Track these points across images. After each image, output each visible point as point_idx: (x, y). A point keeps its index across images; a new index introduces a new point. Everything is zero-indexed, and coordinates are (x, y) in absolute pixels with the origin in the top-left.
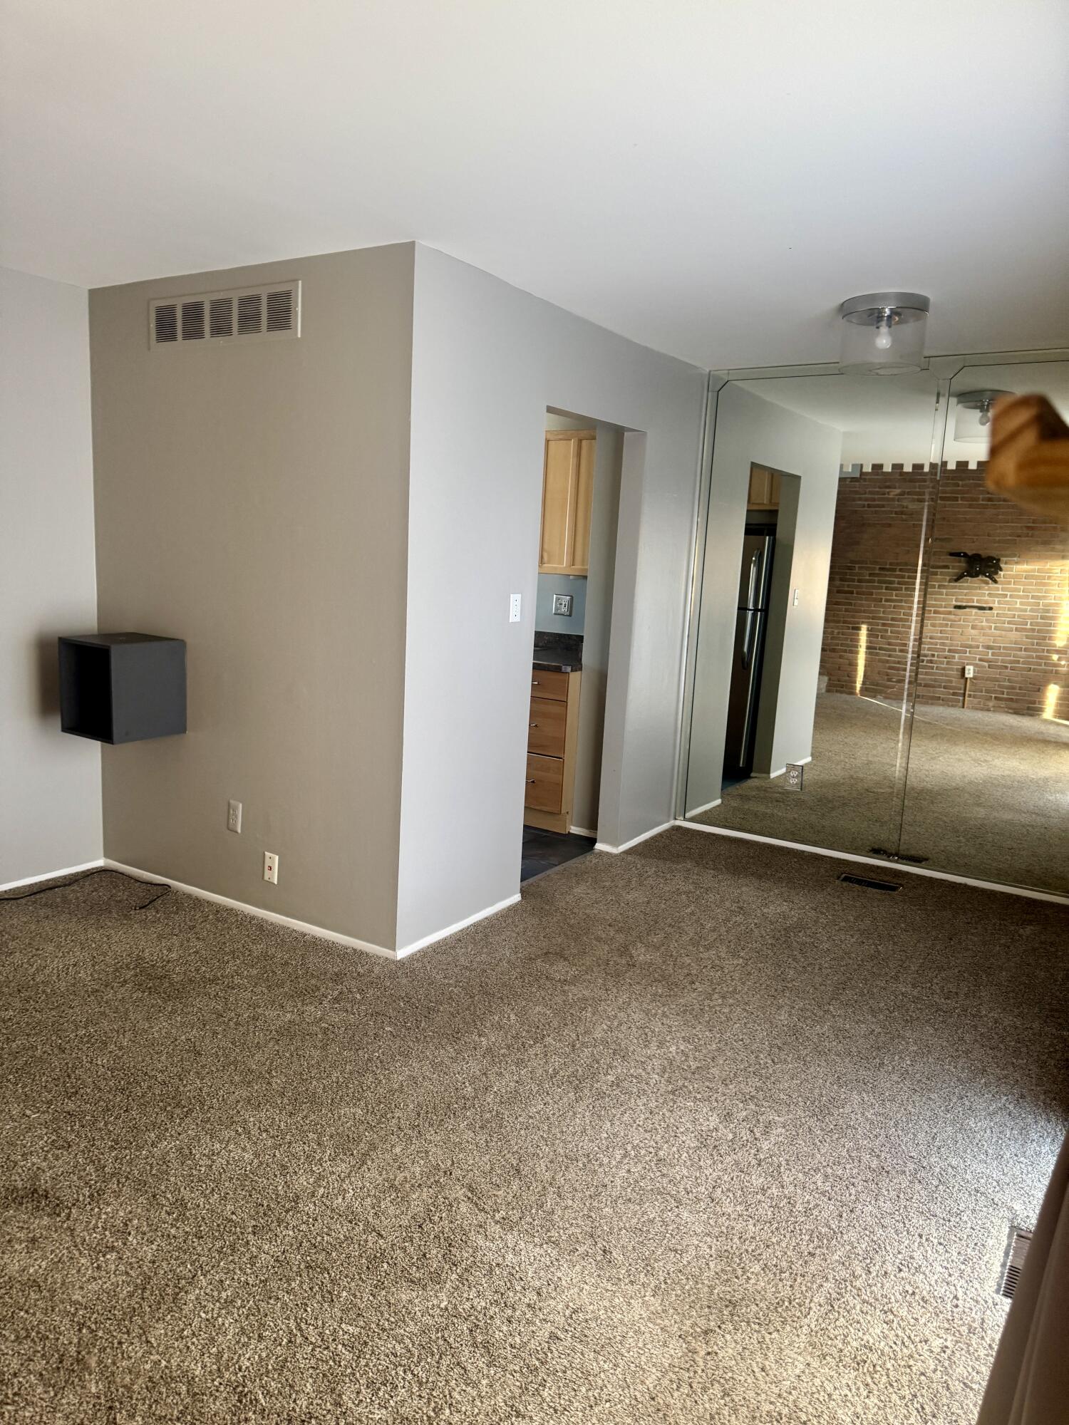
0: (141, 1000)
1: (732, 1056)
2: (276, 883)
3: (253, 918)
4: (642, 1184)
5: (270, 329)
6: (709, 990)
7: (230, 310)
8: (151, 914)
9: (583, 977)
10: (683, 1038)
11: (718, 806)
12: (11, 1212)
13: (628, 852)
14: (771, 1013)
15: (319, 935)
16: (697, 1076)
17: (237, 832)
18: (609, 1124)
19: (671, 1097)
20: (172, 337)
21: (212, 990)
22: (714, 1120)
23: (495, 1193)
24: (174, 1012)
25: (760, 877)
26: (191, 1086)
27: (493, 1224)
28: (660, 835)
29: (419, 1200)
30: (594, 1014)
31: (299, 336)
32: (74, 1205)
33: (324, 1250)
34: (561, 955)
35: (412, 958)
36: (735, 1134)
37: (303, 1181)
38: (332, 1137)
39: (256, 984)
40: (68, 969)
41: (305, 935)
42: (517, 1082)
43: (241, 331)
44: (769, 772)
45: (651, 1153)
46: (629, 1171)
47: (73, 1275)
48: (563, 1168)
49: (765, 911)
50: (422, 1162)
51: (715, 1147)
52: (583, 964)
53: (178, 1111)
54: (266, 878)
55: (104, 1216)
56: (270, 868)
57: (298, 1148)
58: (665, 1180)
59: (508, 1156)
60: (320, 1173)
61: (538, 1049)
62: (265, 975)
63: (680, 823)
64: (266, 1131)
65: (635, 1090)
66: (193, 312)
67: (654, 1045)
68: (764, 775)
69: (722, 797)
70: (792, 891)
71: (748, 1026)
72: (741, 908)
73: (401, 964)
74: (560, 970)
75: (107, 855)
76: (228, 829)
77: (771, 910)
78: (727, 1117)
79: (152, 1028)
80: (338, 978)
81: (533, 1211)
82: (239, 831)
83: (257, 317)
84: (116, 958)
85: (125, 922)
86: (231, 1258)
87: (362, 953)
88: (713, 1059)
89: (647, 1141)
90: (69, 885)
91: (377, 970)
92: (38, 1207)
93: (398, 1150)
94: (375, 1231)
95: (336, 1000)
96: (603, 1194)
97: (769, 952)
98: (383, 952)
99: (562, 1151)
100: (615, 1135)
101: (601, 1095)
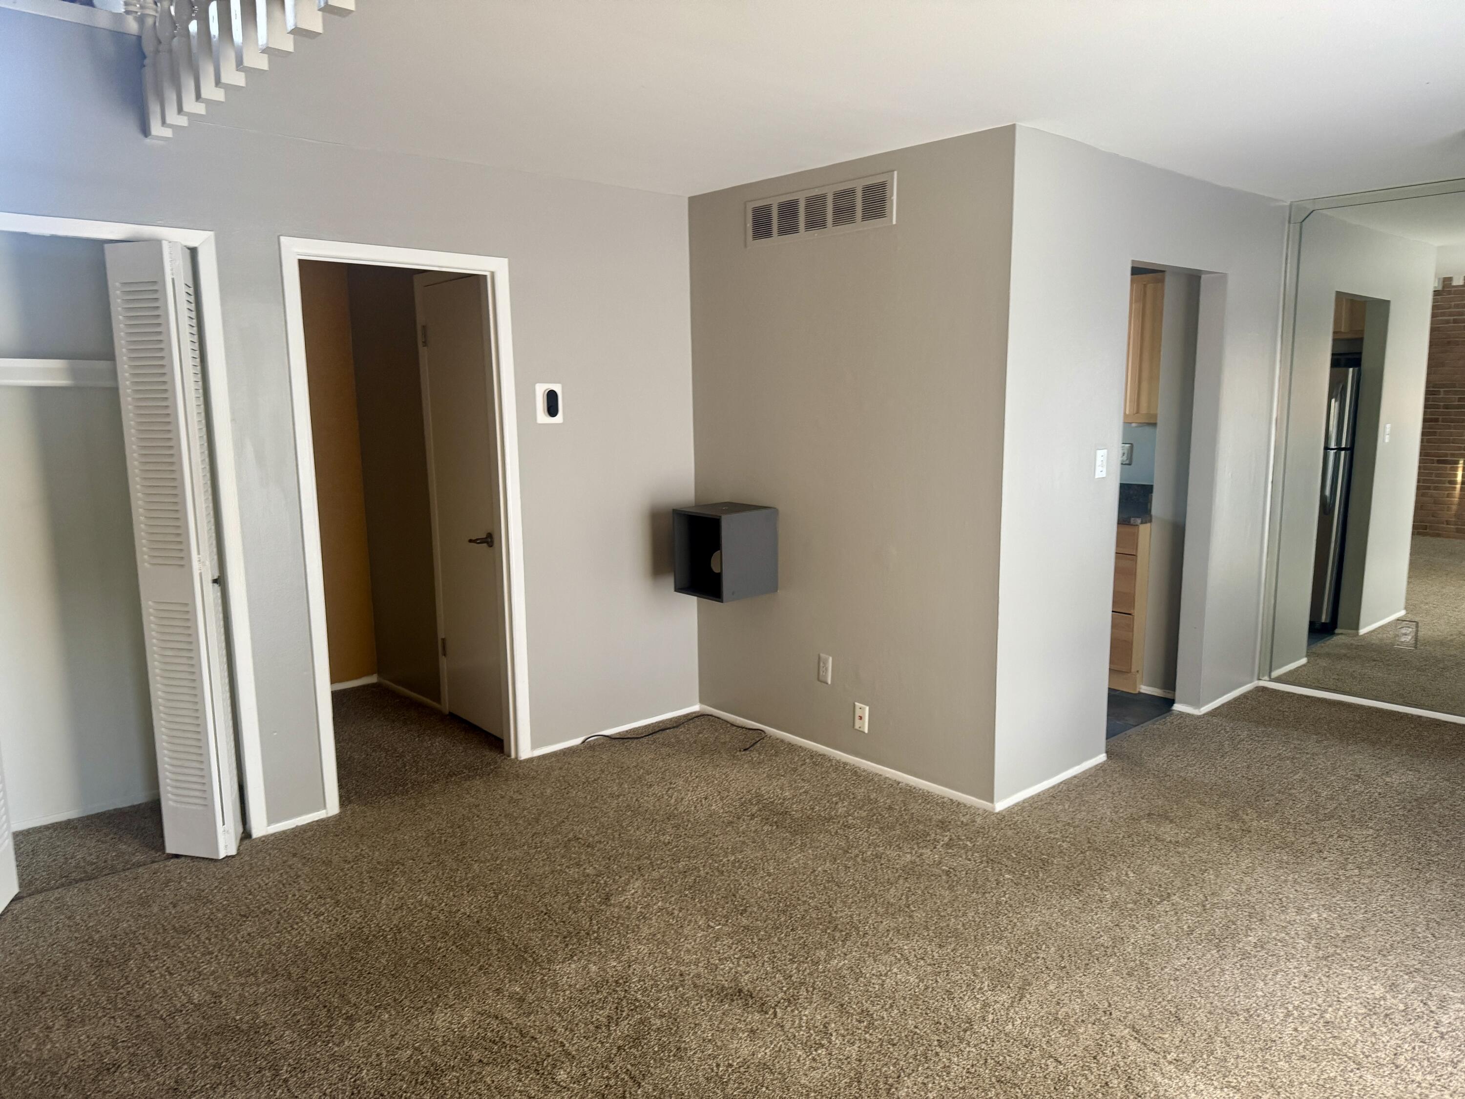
0: (772, 832)
1: (1384, 928)
2: (866, 731)
3: (845, 764)
4: (1313, 1043)
5: (865, 218)
6: (1341, 859)
7: (824, 205)
8: (755, 755)
9: (1195, 839)
10: (1323, 906)
11: (1304, 665)
12: (727, 1006)
13: (1213, 713)
14: (1419, 888)
15: (911, 784)
16: (1348, 945)
17: (827, 684)
18: (1262, 984)
19: (1324, 963)
20: (768, 234)
21: (833, 828)
22: (1379, 990)
23: (1160, 1035)
24: (803, 845)
25: (1373, 744)
26: (842, 915)
27: (1167, 1064)
28: (1245, 696)
29: (1087, 1033)
30: (1217, 876)
31: (894, 222)
32: (776, 1005)
33: (1008, 1068)
34: (1165, 817)
35: (1010, 810)
36: (1406, 1005)
37: (971, 1007)
38: (984, 970)
39: (869, 825)
40: (701, 801)
41: (899, 783)
42: (1153, 936)
43: (836, 223)
44: (1357, 627)
45: (1315, 1014)
46: (1296, 1030)
47: (795, 1063)
48: (1224, 1020)
49: (1388, 779)
50: (1079, 1001)
51: (1387, 1015)
52: (1192, 827)
53: (837, 934)
54: (857, 727)
55: (805, 1018)
56: (861, 718)
57: (955, 976)
58: (1338, 1042)
59: (1164, 1003)
60: (984, 1001)
61: (1166, 905)
62: (875, 817)
63: (1265, 683)
64: (922, 959)
65: (1282, 953)
66: (789, 210)
67: (1292, 911)
68: (1353, 631)
69: (1307, 656)
70: (1415, 759)
71: (1396, 898)
72: (1359, 776)
73: (1002, 817)
74: (1168, 831)
75: (702, 701)
76: (818, 679)
77: (1394, 779)
78: (1393, 987)
79: (790, 858)
80: (943, 825)
81: (1205, 1056)
82: (829, 682)
83: (852, 209)
84: (738, 795)
85: (735, 762)
86: (926, 1065)
87: (959, 804)
88: (1363, 928)
89: (1308, 1003)
90: (677, 727)
91: (979, 820)
92: (747, 1004)
93: (1051, 987)
94: (1051, 1057)
95: (948, 845)
96: (1274, 1048)
97: (1403, 823)
98: (980, 803)
99: (1219, 1004)
100: (1273, 994)
101: (1246, 955)
